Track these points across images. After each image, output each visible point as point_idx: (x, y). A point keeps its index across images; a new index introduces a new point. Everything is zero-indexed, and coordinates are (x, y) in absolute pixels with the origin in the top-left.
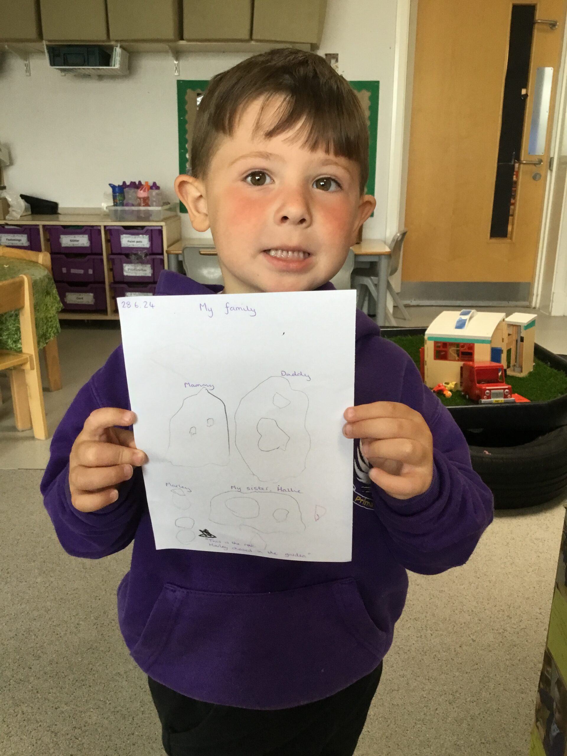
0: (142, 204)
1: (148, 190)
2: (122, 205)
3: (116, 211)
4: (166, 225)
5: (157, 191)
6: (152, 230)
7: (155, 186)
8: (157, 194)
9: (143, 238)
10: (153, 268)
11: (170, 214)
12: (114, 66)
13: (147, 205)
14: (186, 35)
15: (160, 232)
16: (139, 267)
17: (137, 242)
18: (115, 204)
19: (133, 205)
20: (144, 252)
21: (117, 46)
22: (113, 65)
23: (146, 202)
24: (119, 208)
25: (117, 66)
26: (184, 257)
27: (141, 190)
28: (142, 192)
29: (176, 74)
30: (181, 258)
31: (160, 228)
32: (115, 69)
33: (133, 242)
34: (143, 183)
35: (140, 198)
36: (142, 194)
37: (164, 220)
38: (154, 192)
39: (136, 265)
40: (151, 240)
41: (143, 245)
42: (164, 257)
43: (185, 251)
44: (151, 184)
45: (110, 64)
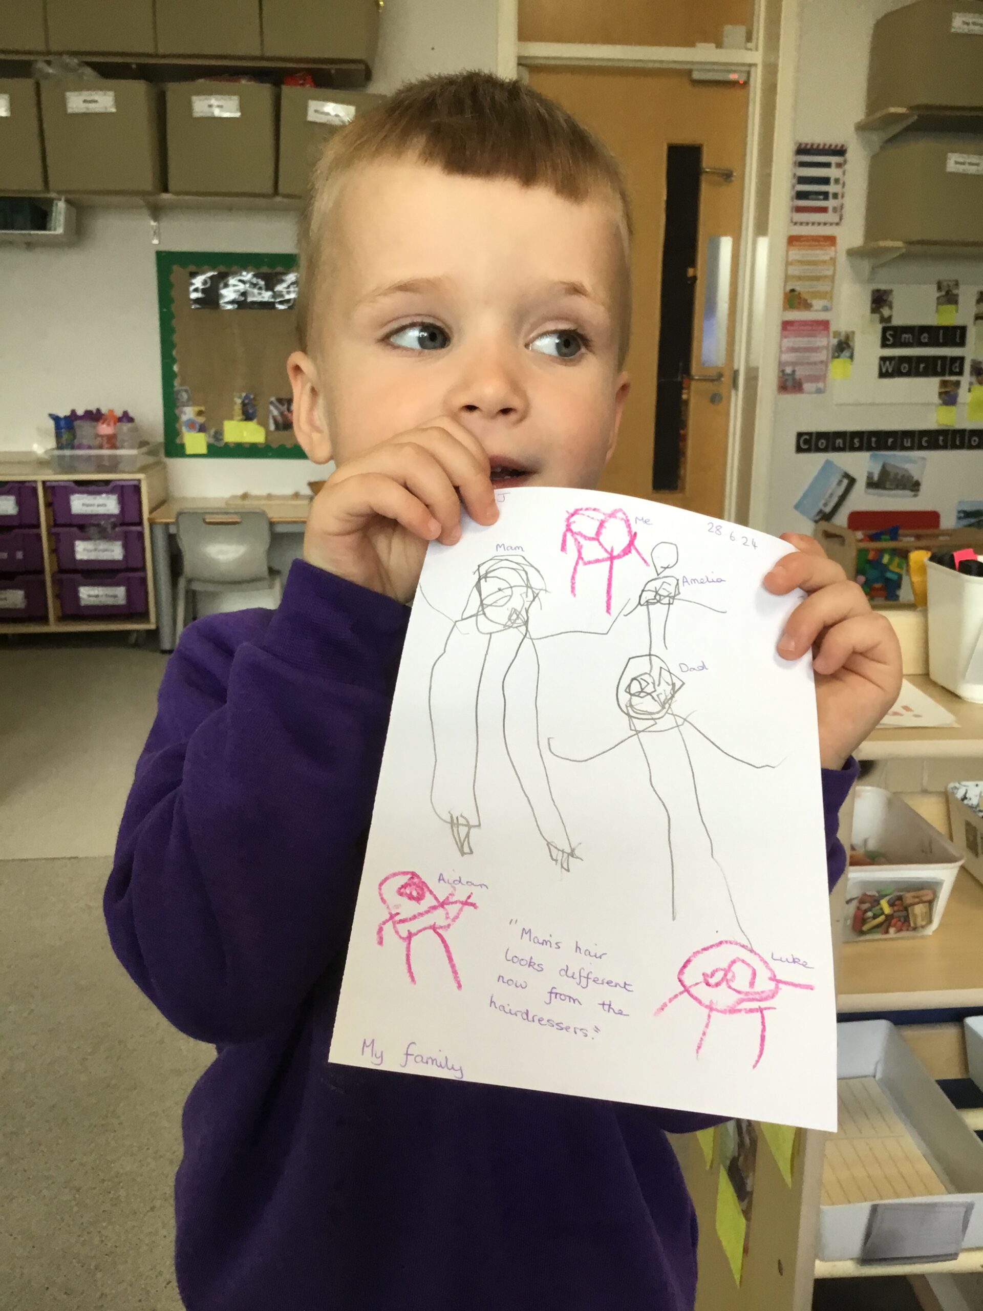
0: (107, 446)
1: (115, 424)
2: (73, 448)
3: (62, 458)
4: (147, 478)
5: (130, 425)
6: (122, 487)
7: (126, 418)
8: (131, 430)
9: (108, 498)
10: (125, 547)
11: (151, 460)
12: (55, 230)
13: (114, 447)
14: (172, 185)
15: (137, 489)
16: (103, 545)
17: (99, 506)
18: (60, 446)
19: (90, 447)
20: (110, 521)
21: (60, 200)
22: (53, 228)
23: (112, 441)
24: (67, 452)
25: (60, 231)
26: (178, 528)
27: (103, 423)
28: (105, 426)
29: (156, 242)
30: (173, 530)
31: (136, 483)
32: (57, 235)
33: (91, 505)
34: (104, 410)
35: (102, 436)
36: (105, 429)
37: (143, 469)
38: (126, 427)
39: (98, 542)
40: (122, 502)
41: (108, 510)
42: (143, 528)
43: (180, 518)
44: (119, 413)
45: (48, 227)
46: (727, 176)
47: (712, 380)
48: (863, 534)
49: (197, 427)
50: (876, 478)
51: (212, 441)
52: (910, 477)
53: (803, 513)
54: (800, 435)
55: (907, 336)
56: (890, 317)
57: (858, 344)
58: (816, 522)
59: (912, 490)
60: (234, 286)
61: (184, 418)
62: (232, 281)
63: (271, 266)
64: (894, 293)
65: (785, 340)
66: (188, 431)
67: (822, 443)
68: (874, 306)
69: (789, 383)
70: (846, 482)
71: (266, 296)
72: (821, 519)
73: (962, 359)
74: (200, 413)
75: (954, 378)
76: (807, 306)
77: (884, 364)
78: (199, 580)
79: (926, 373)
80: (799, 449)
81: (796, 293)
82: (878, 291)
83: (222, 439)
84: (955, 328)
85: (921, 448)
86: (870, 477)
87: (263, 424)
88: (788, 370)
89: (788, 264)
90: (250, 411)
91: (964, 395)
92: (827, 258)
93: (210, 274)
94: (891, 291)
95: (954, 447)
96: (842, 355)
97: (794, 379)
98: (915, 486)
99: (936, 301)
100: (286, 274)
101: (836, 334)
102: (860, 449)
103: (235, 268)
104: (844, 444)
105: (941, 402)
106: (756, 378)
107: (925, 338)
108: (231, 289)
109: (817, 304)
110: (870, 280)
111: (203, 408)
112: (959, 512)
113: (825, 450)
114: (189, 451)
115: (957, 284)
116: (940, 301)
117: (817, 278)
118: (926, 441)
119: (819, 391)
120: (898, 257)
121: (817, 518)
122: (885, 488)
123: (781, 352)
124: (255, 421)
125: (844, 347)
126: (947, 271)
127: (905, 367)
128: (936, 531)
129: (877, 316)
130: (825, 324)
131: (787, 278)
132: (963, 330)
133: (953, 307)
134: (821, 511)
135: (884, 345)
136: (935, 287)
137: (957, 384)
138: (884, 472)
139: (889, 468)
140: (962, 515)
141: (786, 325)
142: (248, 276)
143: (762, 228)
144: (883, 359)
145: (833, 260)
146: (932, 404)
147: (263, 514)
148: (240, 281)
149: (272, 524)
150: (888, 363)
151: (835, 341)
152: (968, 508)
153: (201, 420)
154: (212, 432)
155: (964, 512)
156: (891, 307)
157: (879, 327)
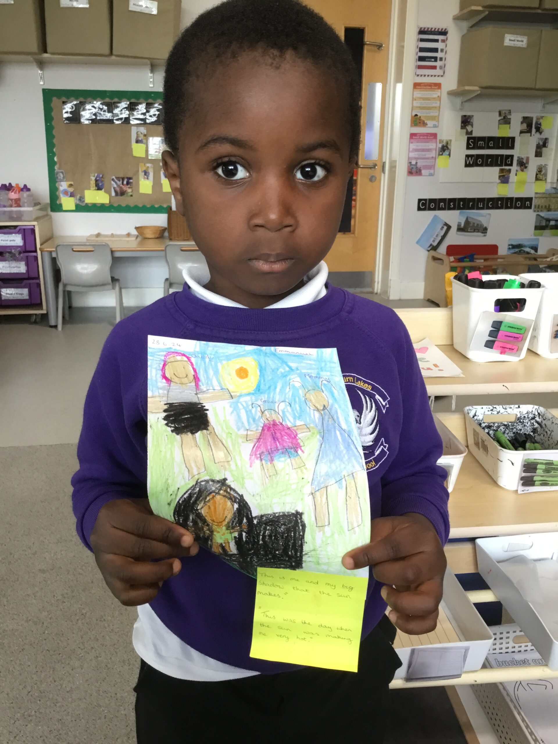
0: (14, 205)
1: (19, 192)
4: (38, 225)
5: (28, 193)
6: (24, 229)
7: (26, 188)
8: (29, 196)
9: (16, 236)
10: (27, 265)
11: (41, 213)
13: (19, 206)
14: (49, 49)
15: (33, 231)
16: (14, 264)
17: (10, 241)
19: (5, 206)
20: (17, 250)
23: (18, 203)
26: (57, 254)
27: (12, 192)
28: (13, 193)
29: (42, 83)
30: (54, 255)
31: (33, 227)
33: (7, 240)
34: (14, 184)
35: (12, 200)
36: (13, 195)
37: (37, 219)
38: (25, 194)
39: (11, 262)
40: (24, 238)
41: (17, 243)
42: (37, 255)
43: (58, 248)
44: (22, 186)
46: (379, 47)
47: (371, 168)
48: (455, 259)
49: (69, 194)
50: (462, 225)
51: (78, 202)
52: (482, 225)
53: (421, 246)
54: (420, 200)
55: (481, 142)
56: (472, 131)
57: (453, 147)
58: (428, 251)
59: (482, 233)
60: (89, 110)
61: (61, 188)
62: (88, 107)
63: (112, 98)
64: (474, 117)
65: (411, 144)
66: (64, 197)
67: (432, 205)
68: (463, 125)
69: (414, 170)
70: (445, 228)
71: (108, 116)
72: (431, 250)
73: (512, 157)
74: (71, 185)
75: (507, 168)
76: (424, 124)
77: (468, 159)
78: (71, 285)
79: (491, 165)
80: (419, 209)
81: (419, 117)
82: (465, 116)
83: (84, 201)
84: (508, 138)
85: (488, 208)
86: (459, 225)
87: (108, 192)
88: (414, 162)
89: (414, 99)
90: (100, 184)
91: (513, 177)
92: (435, 96)
93: (75, 103)
94: (473, 116)
95: (507, 208)
96: (444, 153)
97: (417, 168)
98: (484, 230)
99: (497, 122)
100: (119, 103)
101: (441, 141)
102: (454, 209)
103: (89, 99)
104: (445, 205)
105: (500, 181)
106: (395, 167)
107: (491, 144)
108: (88, 112)
109: (430, 123)
110: (461, 110)
111: (72, 183)
112: (509, 245)
113: (434, 209)
114: (64, 208)
115: (510, 112)
116: (500, 123)
117: (429, 108)
118: (491, 204)
119: (431, 175)
120: (476, 96)
121: (429, 249)
122: (468, 232)
123: (409, 152)
124: (103, 190)
125: (445, 149)
126: (505, 105)
127: (480, 161)
128: (496, 256)
129: (465, 130)
130: (435, 135)
131: (413, 108)
132: (513, 139)
133: (508, 126)
134: (431, 245)
135: (468, 148)
136: (498, 114)
137: (509, 171)
138: (467, 222)
139: (469, 220)
140: (511, 247)
141: (412, 135)
142: (98, 104)
143: (399, 79)
144: (467, 156)
145: (439, 98)
146: (496, 182)
147: (106, 245)
148: (93, 107)
149: (112, 252)
150: (470, 158)
151: (440, 146)
152: (514, 243)
153: (71, 190)
154: (78, 197)
155: (512, 245)
156: (472, 126)
157: (466, 138)
